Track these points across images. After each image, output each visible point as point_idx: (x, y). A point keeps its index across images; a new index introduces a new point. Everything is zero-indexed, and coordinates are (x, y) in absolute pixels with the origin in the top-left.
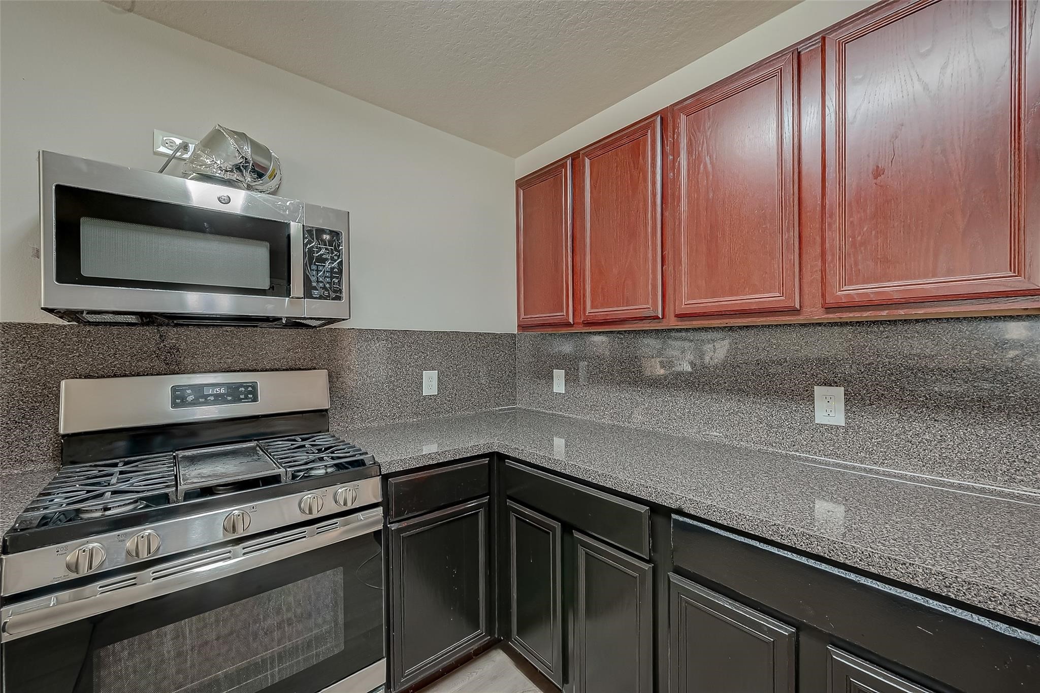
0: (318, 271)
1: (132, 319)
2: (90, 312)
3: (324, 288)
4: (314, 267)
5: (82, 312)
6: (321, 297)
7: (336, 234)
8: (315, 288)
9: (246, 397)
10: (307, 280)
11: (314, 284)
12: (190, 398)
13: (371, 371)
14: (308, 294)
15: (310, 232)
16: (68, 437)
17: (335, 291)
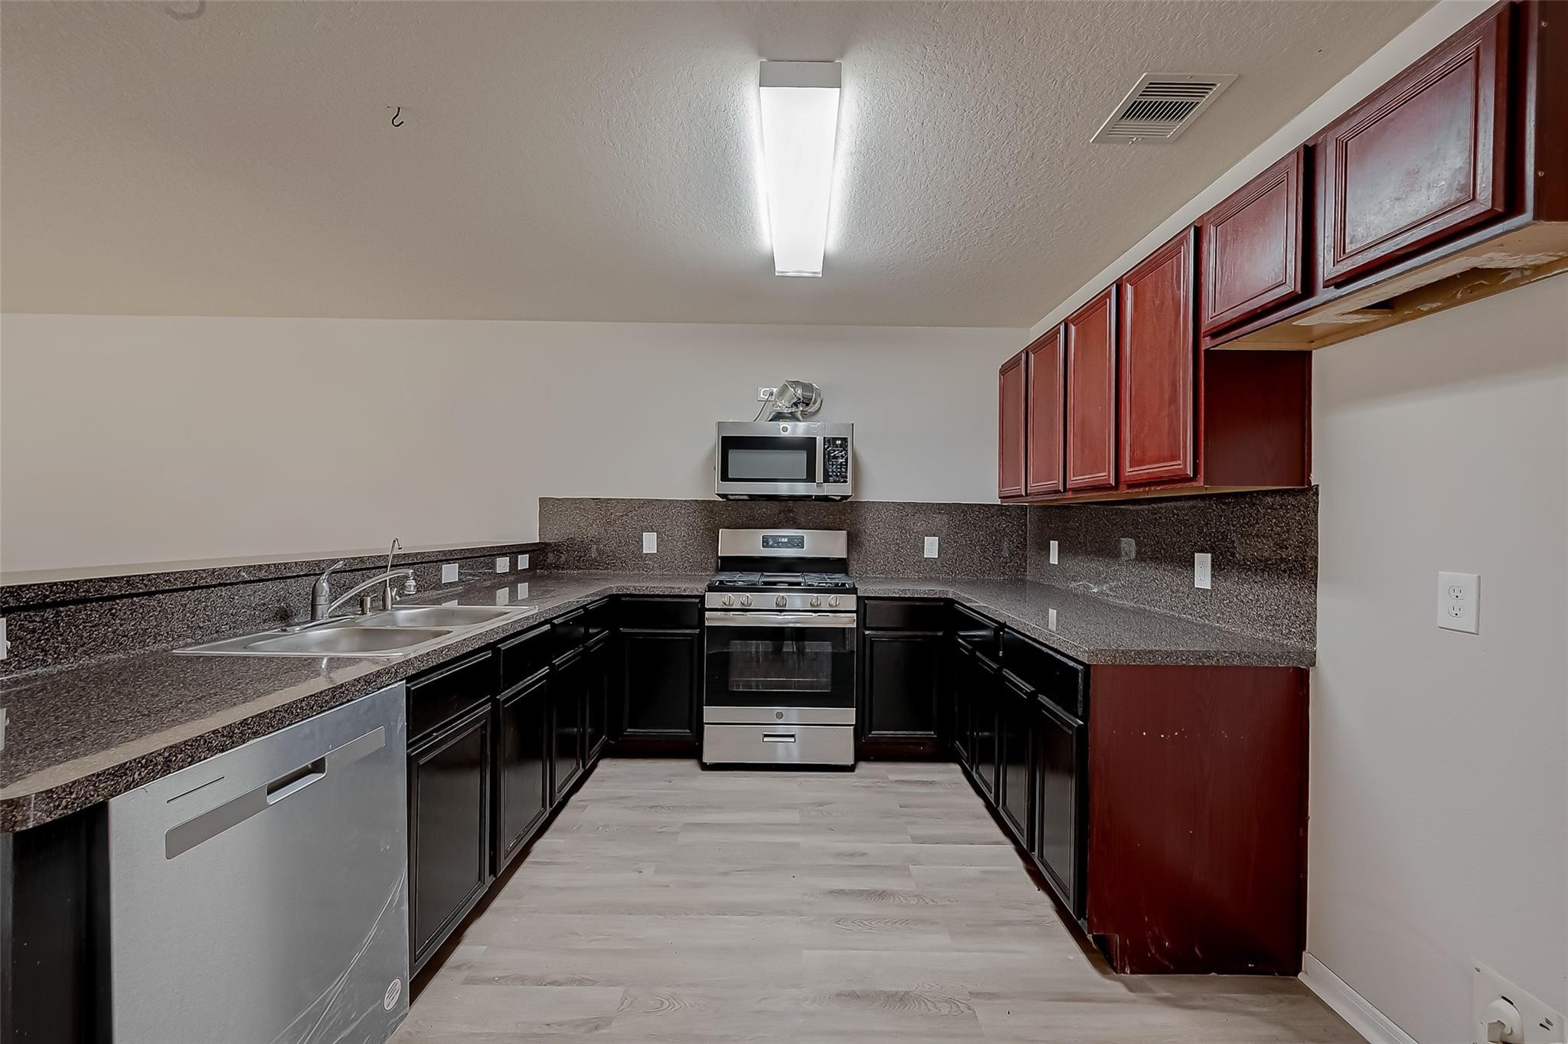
0: (833, 465)
1: (746, 498)
2: (731, 495)
3: (837, 476)
4: (831, 463)
5: (728, 495)
6: (835, 482)
7: (845, 440)
8: (831, 476)
9: (798, 545)
10: (826, 471)
11: (831, 474)
12: (771, 543)
13: (881, 534)
14: (826, 480)
15: (829, 441)
16: (723, 558)
17: (843, 477)
